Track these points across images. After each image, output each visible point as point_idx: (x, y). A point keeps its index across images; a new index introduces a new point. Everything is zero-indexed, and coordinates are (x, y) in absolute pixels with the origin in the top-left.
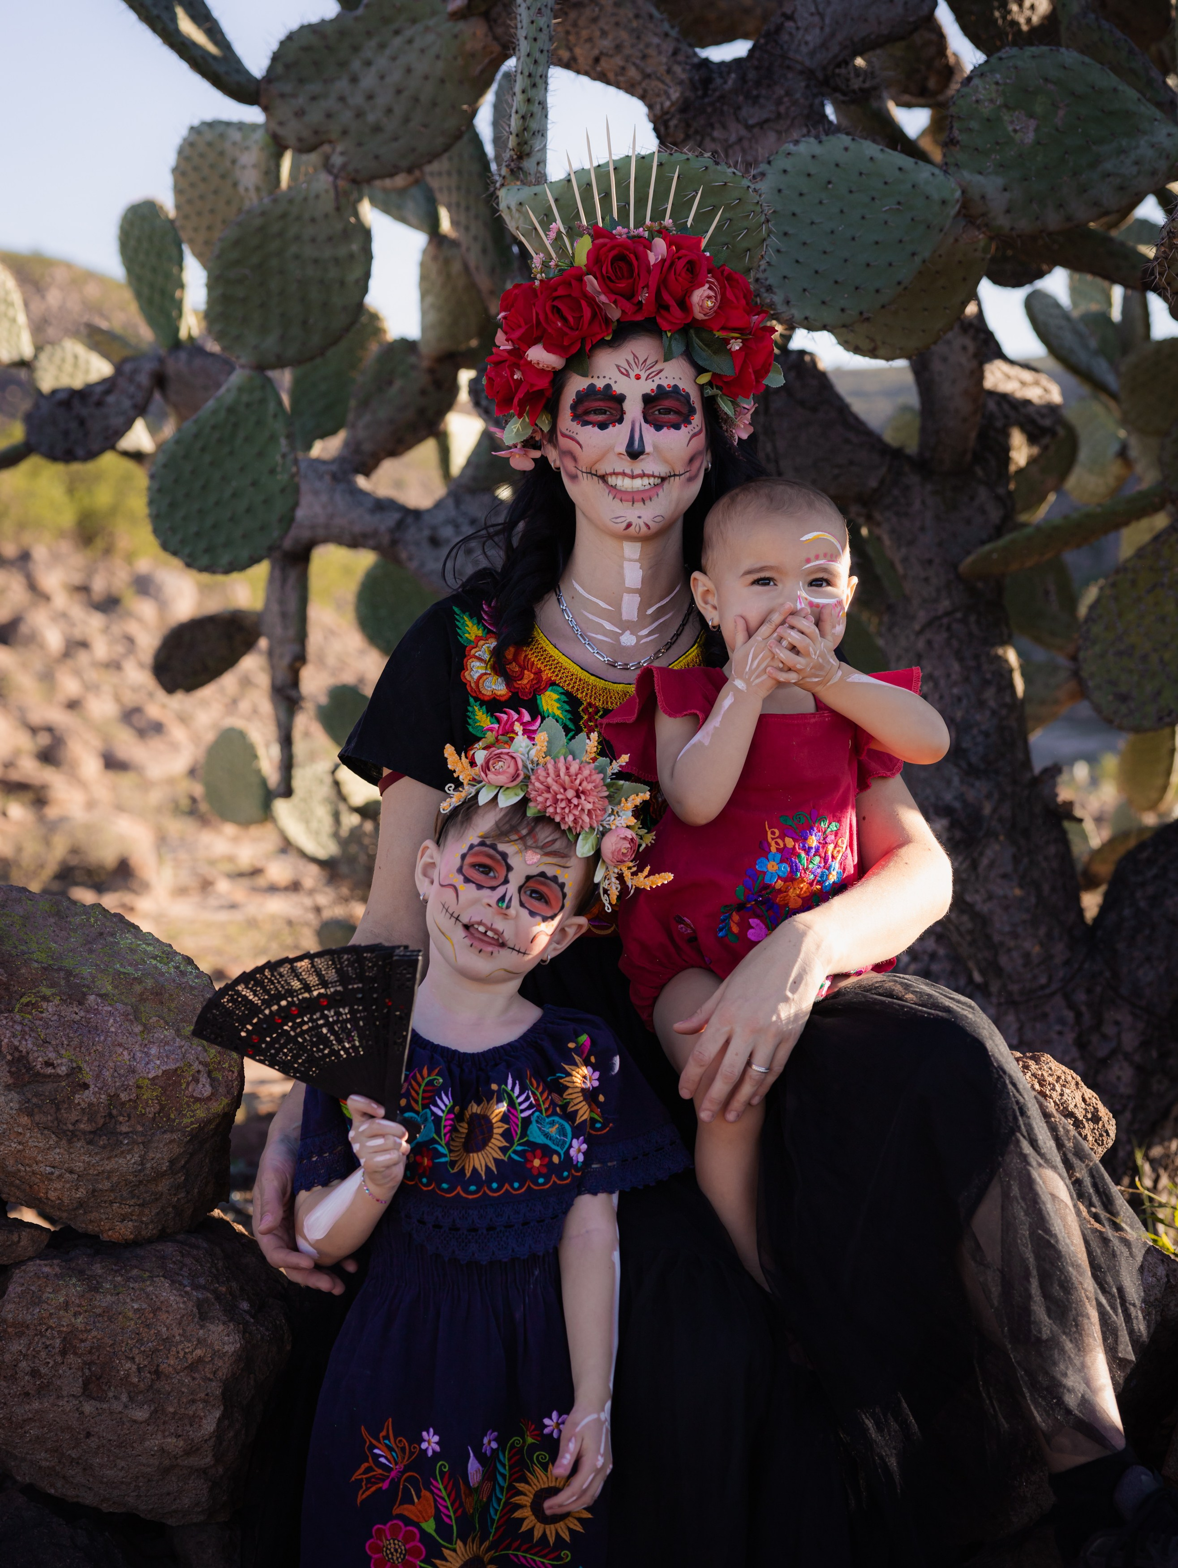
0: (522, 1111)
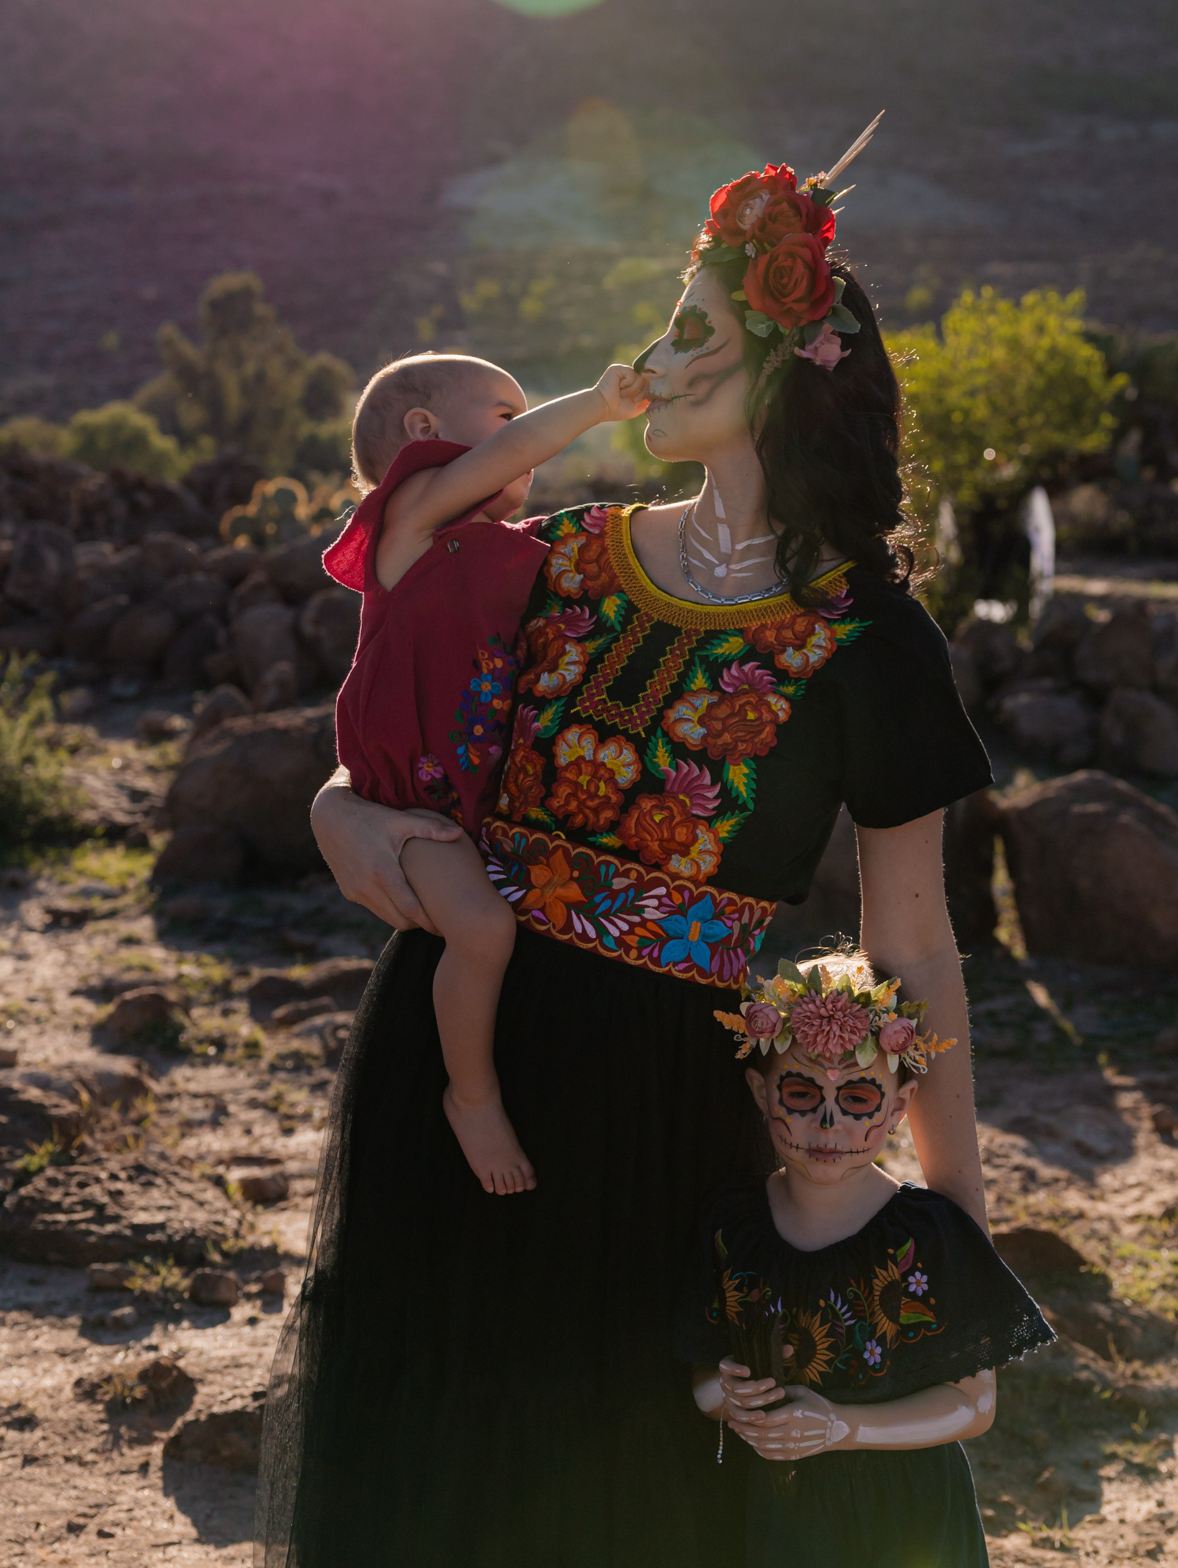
0: (846, 1320)
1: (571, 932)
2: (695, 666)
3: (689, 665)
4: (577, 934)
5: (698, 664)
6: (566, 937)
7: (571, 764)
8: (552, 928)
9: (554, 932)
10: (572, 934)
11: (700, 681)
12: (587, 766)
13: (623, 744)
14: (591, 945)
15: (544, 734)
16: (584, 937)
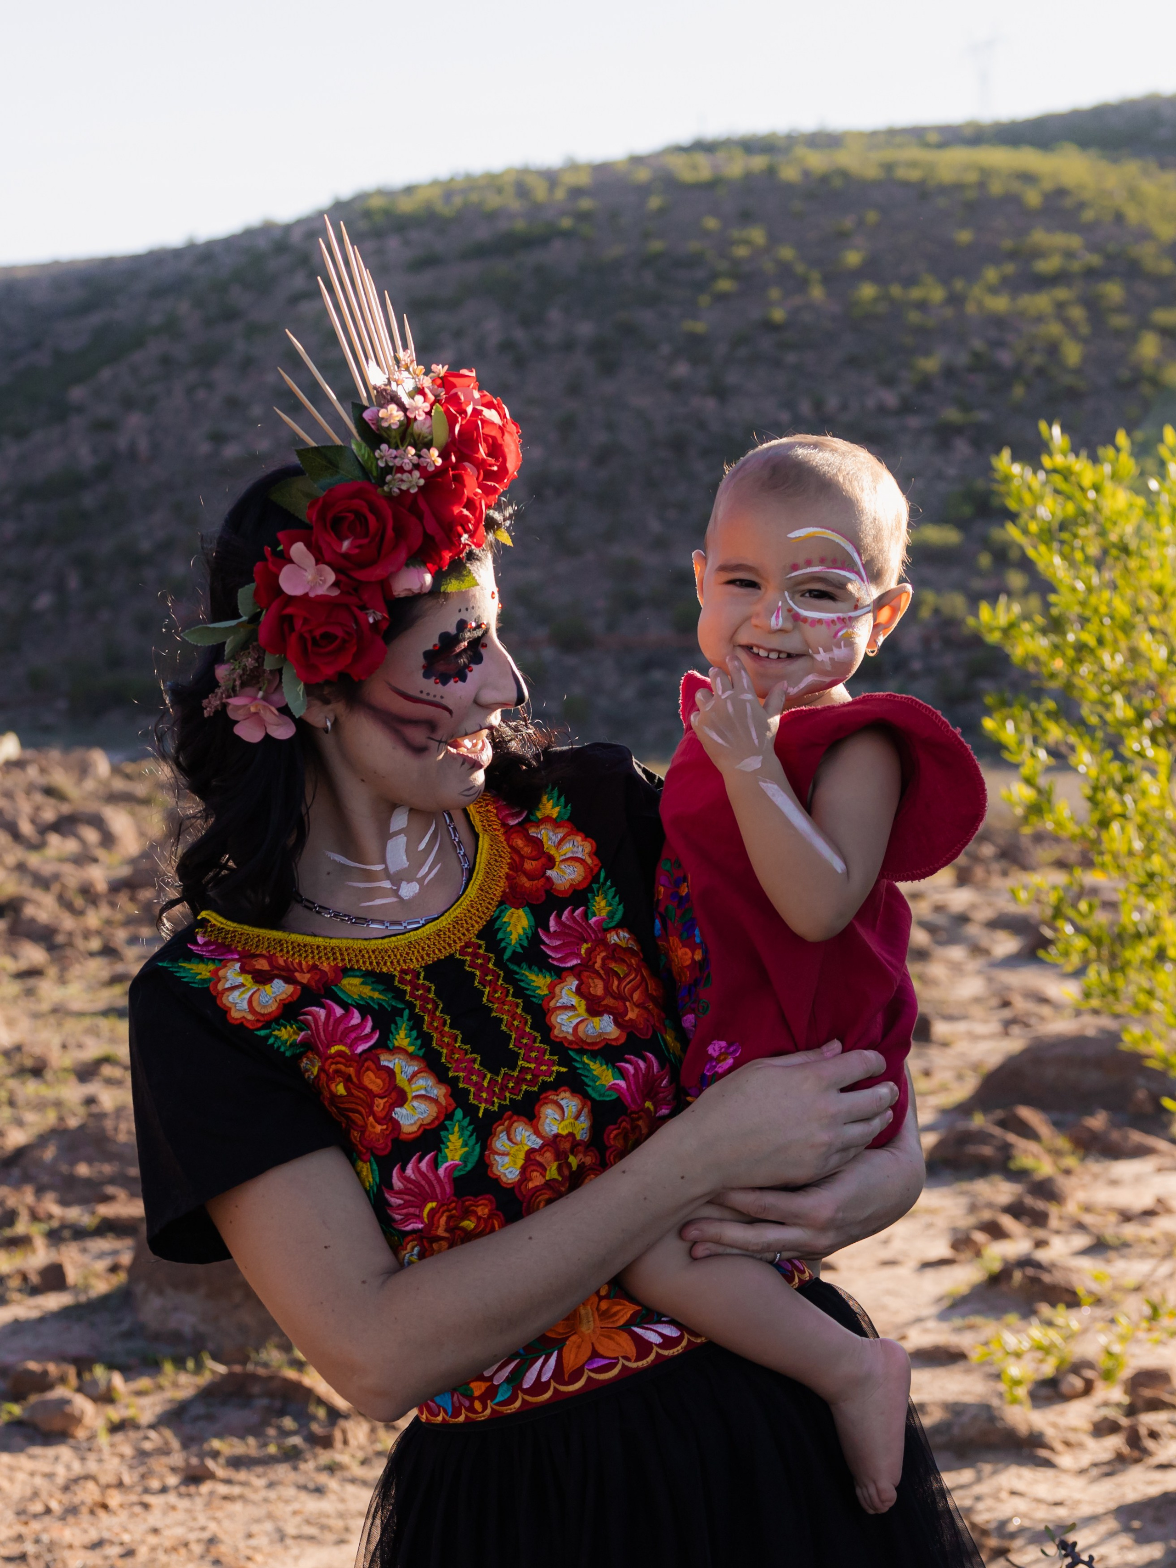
1: (652, 1348)
2: (517, 973)
3: (510, 977)
4: (659, 1346)
5: (515, 968)
6: (652, 1357)
7: (524, 1169)
8: (627, 1363)
9: (633, 1365)
10: (655, 1349)
11: (539, 982)
12: (543, 1155)
13: (555, 1098)
14: (684, 1343)
15: (466, 1166)
16: (668, 1342)
